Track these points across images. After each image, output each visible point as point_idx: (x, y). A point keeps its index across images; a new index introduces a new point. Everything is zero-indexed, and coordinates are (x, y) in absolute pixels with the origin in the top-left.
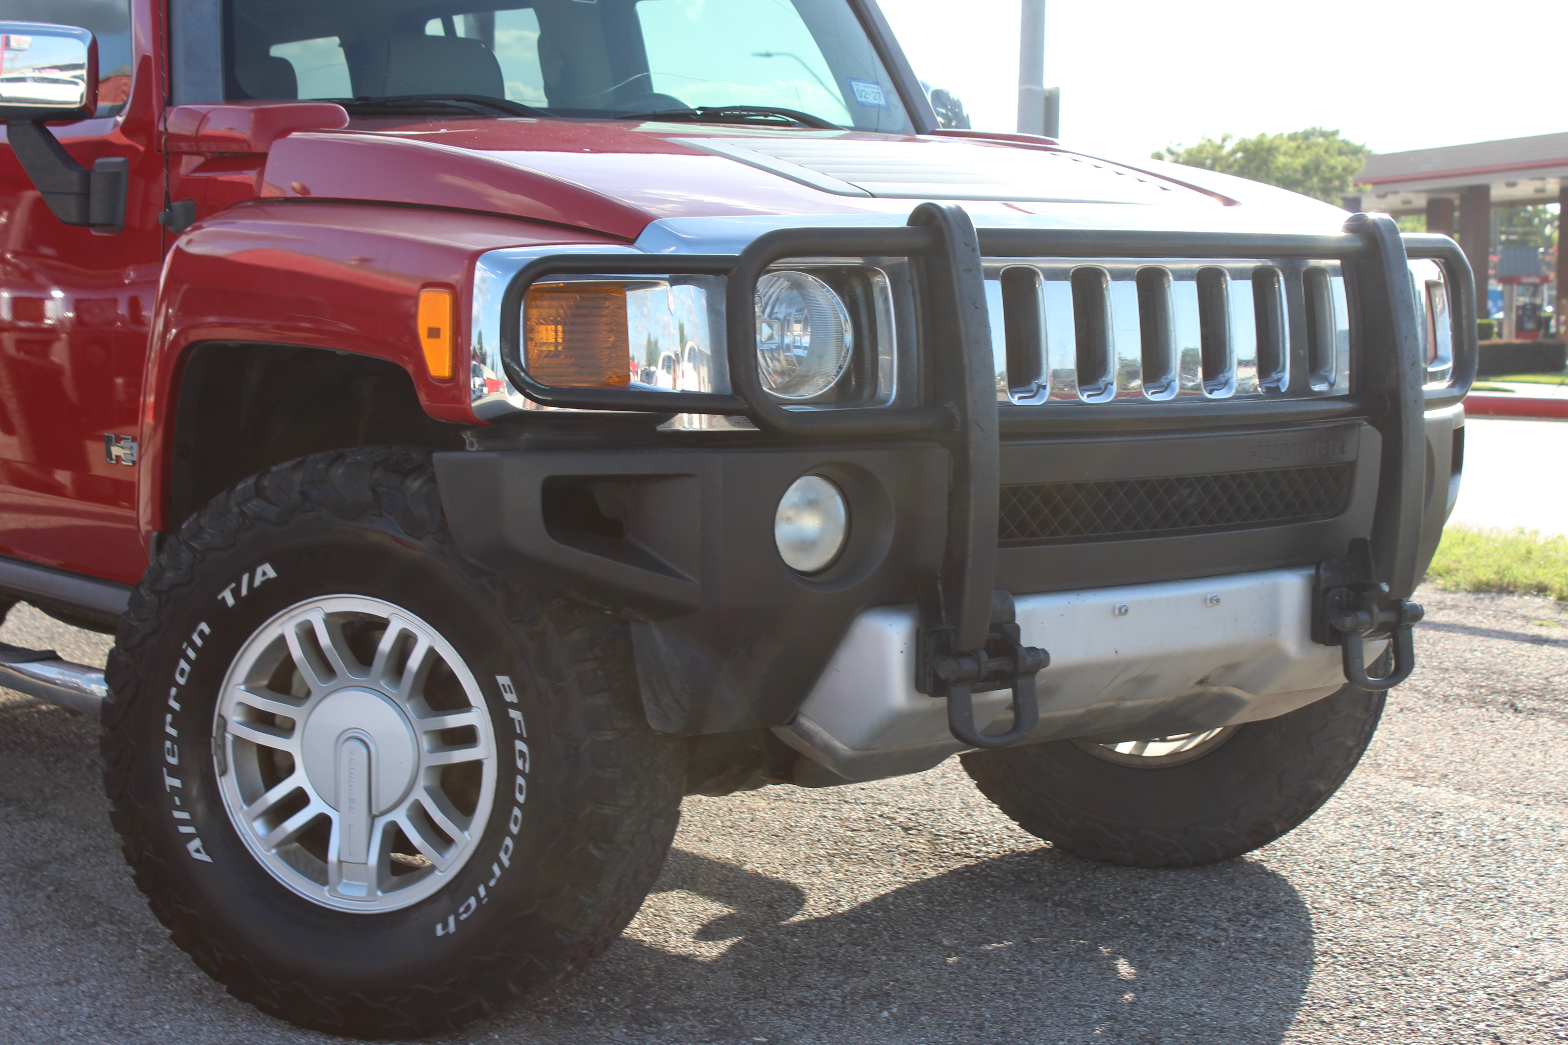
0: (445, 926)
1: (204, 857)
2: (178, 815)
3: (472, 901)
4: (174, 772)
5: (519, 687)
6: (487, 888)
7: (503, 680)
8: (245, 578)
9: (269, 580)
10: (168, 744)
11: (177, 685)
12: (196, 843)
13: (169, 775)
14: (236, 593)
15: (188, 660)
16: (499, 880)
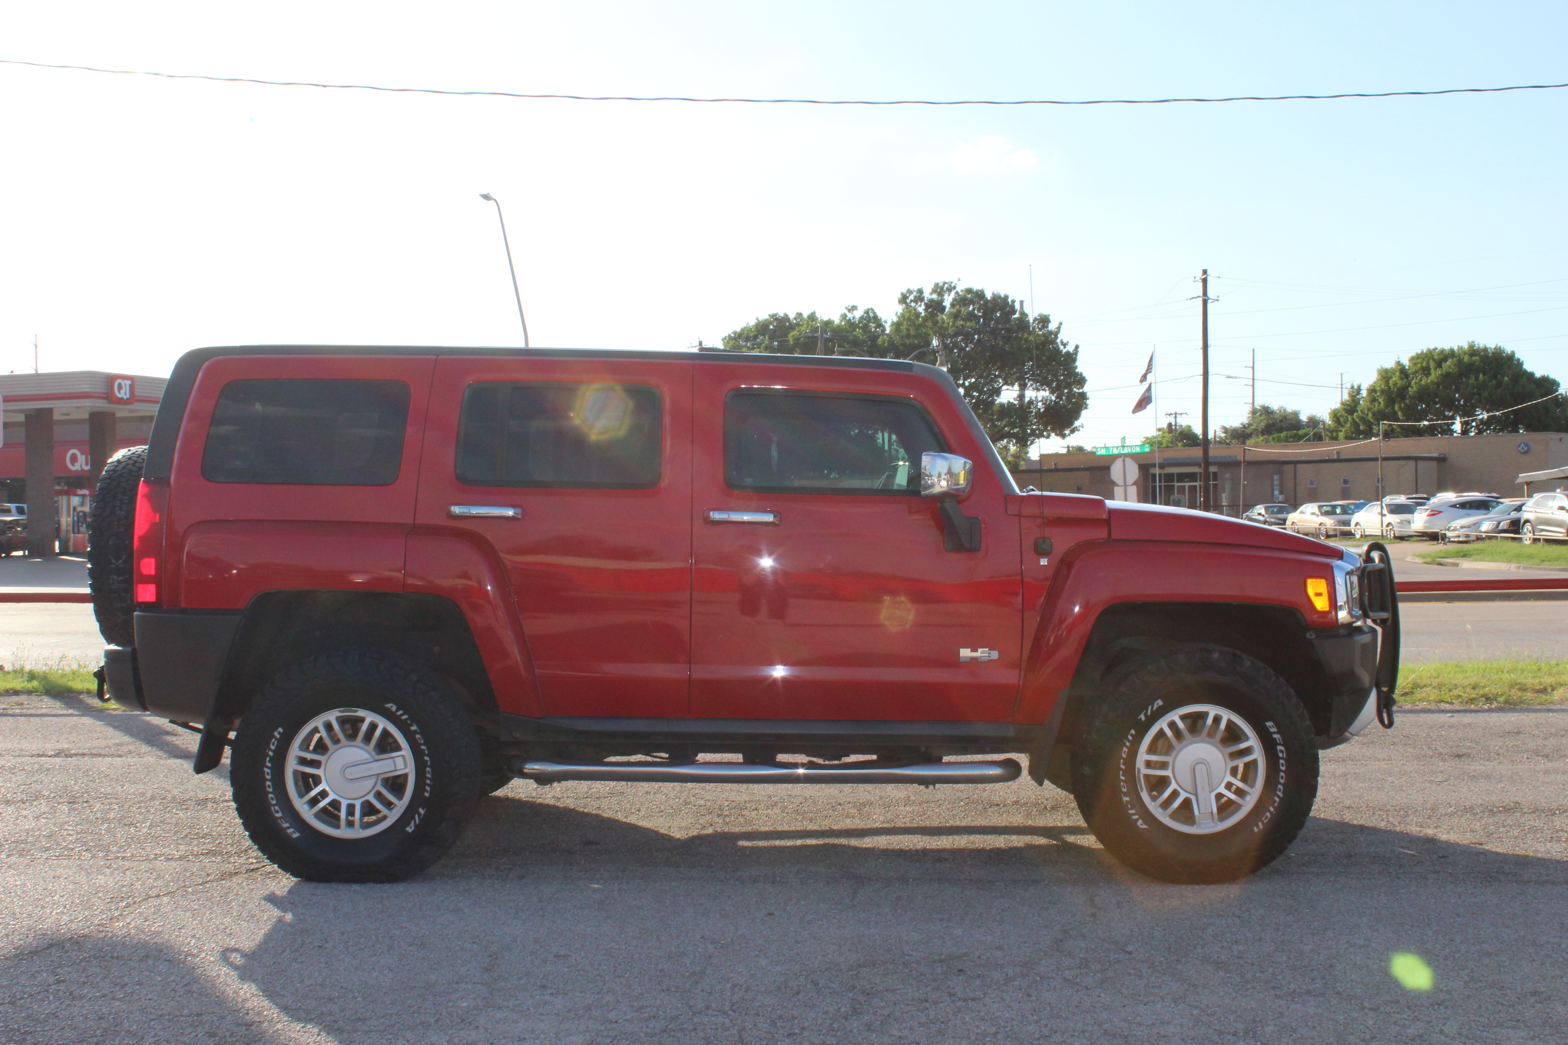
0: (1258, 827)
1: (1144, 826)
2: (1131, 812)
3: (1268, 814)
4: (1126, 794)
5: (1277, 725)
6: (1274, 807)
7: (1269, 724)
8: (1150, 708)
9: (1160, 706)
10: (1122, 783)
11: (1123, 758)
12: (1140, 822)
13: (1125, 796)
14: (1146, 715)
15: (1126, 747)
16: (1279, 803)
